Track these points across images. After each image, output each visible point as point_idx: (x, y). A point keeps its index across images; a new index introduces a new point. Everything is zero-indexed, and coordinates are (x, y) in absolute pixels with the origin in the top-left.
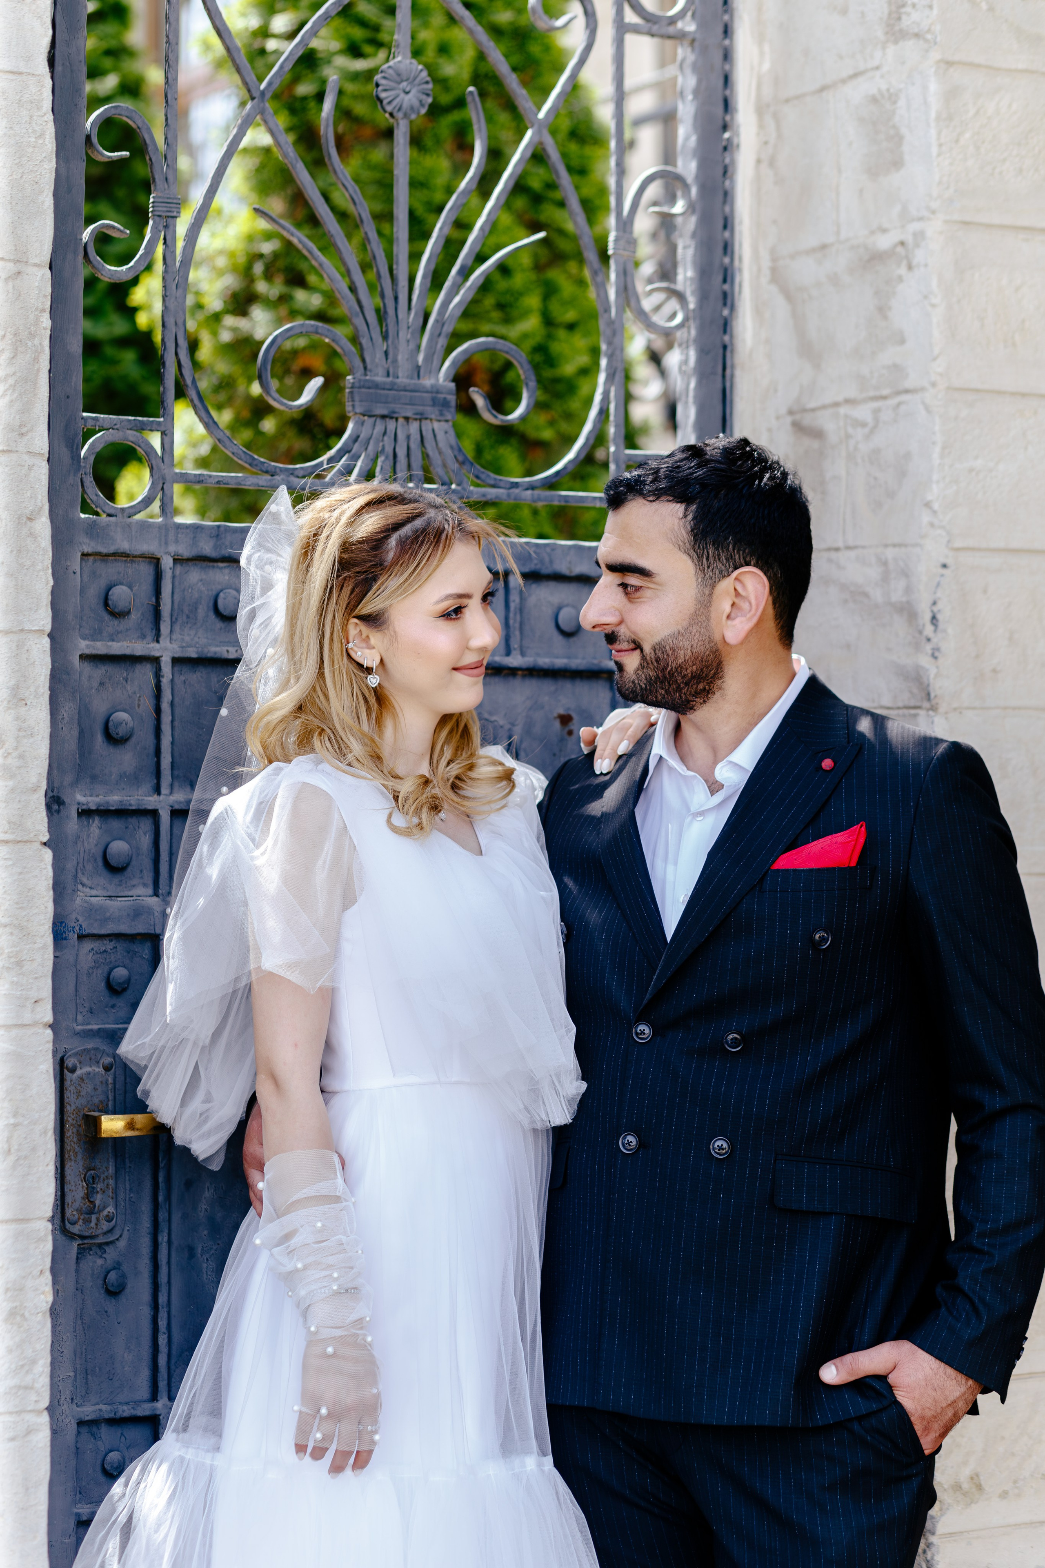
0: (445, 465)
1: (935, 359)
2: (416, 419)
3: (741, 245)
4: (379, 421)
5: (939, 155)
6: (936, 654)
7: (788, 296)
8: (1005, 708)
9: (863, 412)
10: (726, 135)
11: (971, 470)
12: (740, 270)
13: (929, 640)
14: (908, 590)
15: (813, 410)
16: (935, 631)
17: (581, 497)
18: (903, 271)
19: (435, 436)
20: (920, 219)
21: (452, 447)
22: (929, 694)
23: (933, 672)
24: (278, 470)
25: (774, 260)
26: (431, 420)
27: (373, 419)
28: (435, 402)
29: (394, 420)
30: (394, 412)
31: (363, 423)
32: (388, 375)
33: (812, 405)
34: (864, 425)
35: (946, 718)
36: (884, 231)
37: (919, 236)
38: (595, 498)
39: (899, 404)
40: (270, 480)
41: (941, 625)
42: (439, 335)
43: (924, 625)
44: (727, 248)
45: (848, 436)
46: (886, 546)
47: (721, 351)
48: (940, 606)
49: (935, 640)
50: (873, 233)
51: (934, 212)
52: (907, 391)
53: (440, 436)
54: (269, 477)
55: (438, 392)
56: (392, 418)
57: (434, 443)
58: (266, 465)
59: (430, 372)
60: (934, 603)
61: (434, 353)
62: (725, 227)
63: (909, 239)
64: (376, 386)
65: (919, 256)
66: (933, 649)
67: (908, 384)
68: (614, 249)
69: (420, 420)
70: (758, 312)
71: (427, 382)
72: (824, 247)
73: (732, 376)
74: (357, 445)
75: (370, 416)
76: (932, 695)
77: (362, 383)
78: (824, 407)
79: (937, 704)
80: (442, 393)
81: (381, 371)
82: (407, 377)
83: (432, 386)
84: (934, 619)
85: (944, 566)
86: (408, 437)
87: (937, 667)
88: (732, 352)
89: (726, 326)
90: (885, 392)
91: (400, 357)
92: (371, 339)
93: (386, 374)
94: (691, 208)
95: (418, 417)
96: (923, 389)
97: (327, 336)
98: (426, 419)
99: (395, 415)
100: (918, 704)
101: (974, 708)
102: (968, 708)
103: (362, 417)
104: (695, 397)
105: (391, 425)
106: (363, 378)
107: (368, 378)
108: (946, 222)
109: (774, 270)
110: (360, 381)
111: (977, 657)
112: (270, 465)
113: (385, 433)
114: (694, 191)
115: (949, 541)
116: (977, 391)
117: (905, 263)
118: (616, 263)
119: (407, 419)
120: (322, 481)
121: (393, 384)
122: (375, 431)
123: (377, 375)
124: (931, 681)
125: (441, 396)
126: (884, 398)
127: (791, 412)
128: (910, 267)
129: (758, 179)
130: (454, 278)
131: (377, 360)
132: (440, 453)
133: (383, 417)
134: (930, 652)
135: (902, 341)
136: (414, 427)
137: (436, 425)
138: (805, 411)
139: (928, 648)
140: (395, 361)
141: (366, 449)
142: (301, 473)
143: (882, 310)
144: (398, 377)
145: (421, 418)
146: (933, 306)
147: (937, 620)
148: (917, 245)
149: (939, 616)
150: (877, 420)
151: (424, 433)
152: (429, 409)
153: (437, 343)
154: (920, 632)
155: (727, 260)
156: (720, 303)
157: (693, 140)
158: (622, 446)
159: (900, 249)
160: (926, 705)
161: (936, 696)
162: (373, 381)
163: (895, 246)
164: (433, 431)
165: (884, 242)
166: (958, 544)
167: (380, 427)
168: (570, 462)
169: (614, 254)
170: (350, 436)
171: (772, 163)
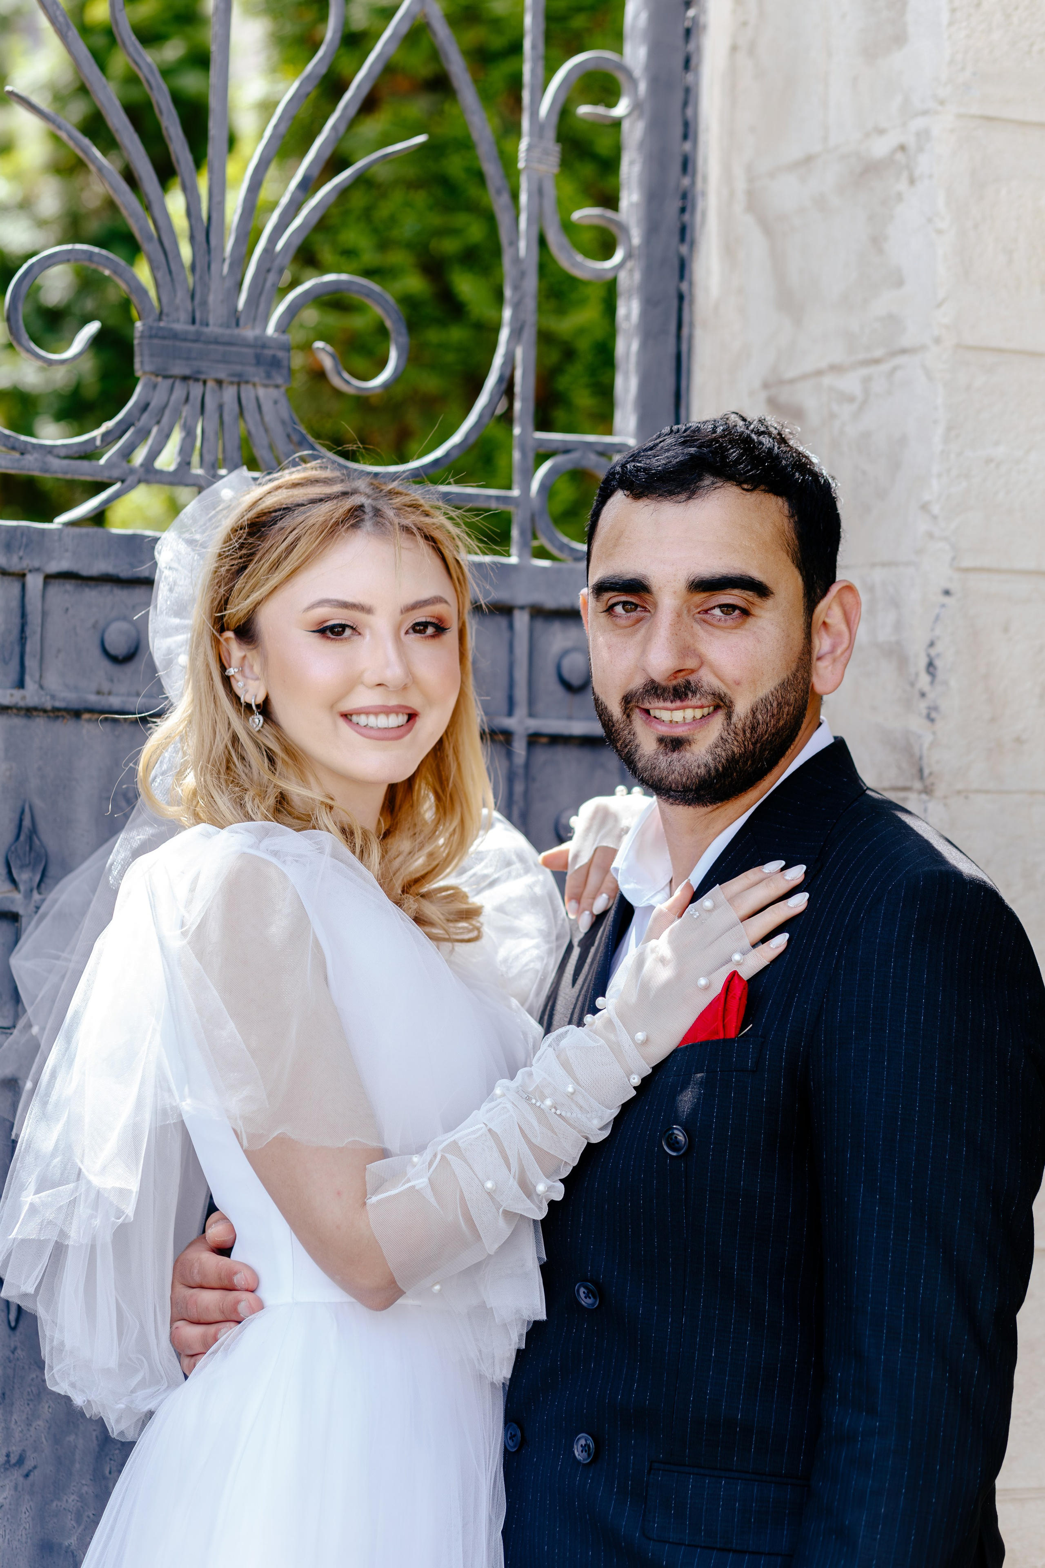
0: (271, 447)
1: (939, 305)
2: (232, 383)
3: (706, 160)
4: (178, 384)
5: (951, 24)
6: (934, 715)
7: (767, 229)
8: (1033, 793)
9: (850, 383)
10: (691, 13)
11: (989, 461)
12: (704, 194)
13: (923, 695)
14: (898, 626)
15: (792, 381)
16: (932, 682)
17: (470, 495)
18: (902, 186)
19: (259, 407)
20: (925, 113)
21: (283, 423)
22: (921, 771)
23: (928, 738)
24: (29, 448)
25: (751, 180)
26: (254, 385)
27: (170, 381)
28: (259, 360)
29: (201, 384)
30: (199, 372)
31: (155, 386)
32: (193, 322)
33: (790, 374)
34: (851, 399)
35: (945, 805)
36: (881, 132)
37: (924, 136)
38: (489, 497)
39: (895, 369)
40: (18, 460)
41: (940, 675)
42: (269, 271)
43: (917, 675)
44: (687, 165)
45: (832, 416)
46: (873, 565)
47: (675, 303)
48: (939, 648)
49: (931, 696)
50: (867, 135)
51: (942, 103)
52: (904, 351)
53: (267, 407)
54: (16, 455)
55: (264, 346)
56: (197, 380)
57: (257, 417)
58: (11, 439)
59: (255, 319)
60: (932, 644)
61: (261, 294)
62: (685, 137)
63: (910, 140)
64: (175, 336)
65: (923, 164)
66: (929, 708)
67: (906, 341)
68: (526, 161)
69: (239, 384)
70: (729, 250)
71: (249, 333)
72: (809, 160)
73: (691, 337)
74: (145, 416)
75: (165, 377)
76: (926, 772)
77: (154, 332)
78: (804, 377)
79: (933, 784)
80: (270, 348)
81: (184, 316)
82: (221, 325)
83: (256, 338)
84: (931, 666)
85: (947, 593)
86: (221, 407)
87: (934, 733)
88: (691, 303)
89: (683, 268)
90: (878, 353)
91: (211, 299)
92: (170, 272)
93: (190, 320)
94: (637, 107)
95: (235, 379)
96: (923, 348)
97: (106, 267)
98: (247, 382)
99: (203, 377)
100: (908, 784)
101: (987, 792)
102: (978, 791)
103: (153, 378)
104: (638, 363)
105: (196, 390)
106: (155, 325)
107: (162, 324)
108: (960, 116)
109: (751, 194)
110: (151, 328)
111: (993, 720)
112: (19, 440)
113: (187, 400)
114: (642, 87)
115: (954, 559)
116: (1000, 351)
117: (905, 175)
118: (529, 180)
119: (219, 383)
120: (94, 463)
121: (199, 334)
122: (174, 397)
123: (178, 321)
124: (925, 752)
125: (269, 352)
126: (877, 361)
127: (766, 386)
128: (912, 181)
129: (732, 71)
130: (293, 194)
131: (178, 301)
132: (266, 430)
133: (185, 378)
134: (924, 712)
135: (900, 283)
136: (229, 393)
137: (261, 392)
138: (781, 382)
139: (922, 705)
140: (204, 303)
141: (158, 422)
142: (63, 452)
143: (877, 241)
144: (207, 325)
145: (240, 381)
146: (939, 232)
147: (935, 668)
148: (920, 149)
149: (938, 663)
150: (866, 391)
151: (244, 401)
152: (250, 370)
153: (265, 280)
154: (912, 685)
155: (686, 181)
156: (676, 238)
157: (643, 17)
158: (530, 425)
159: (899, 156)
160: (918, 785)
161: (931, 774)
162: (171, 330)
163: (894, 152)
164: (257, 399)
165: (881, 148)
166: (967, 563)
167: (179, 391)
168: (455, 447)
169: (526, 168)
170: (136, 403)
171: (752, 51)
